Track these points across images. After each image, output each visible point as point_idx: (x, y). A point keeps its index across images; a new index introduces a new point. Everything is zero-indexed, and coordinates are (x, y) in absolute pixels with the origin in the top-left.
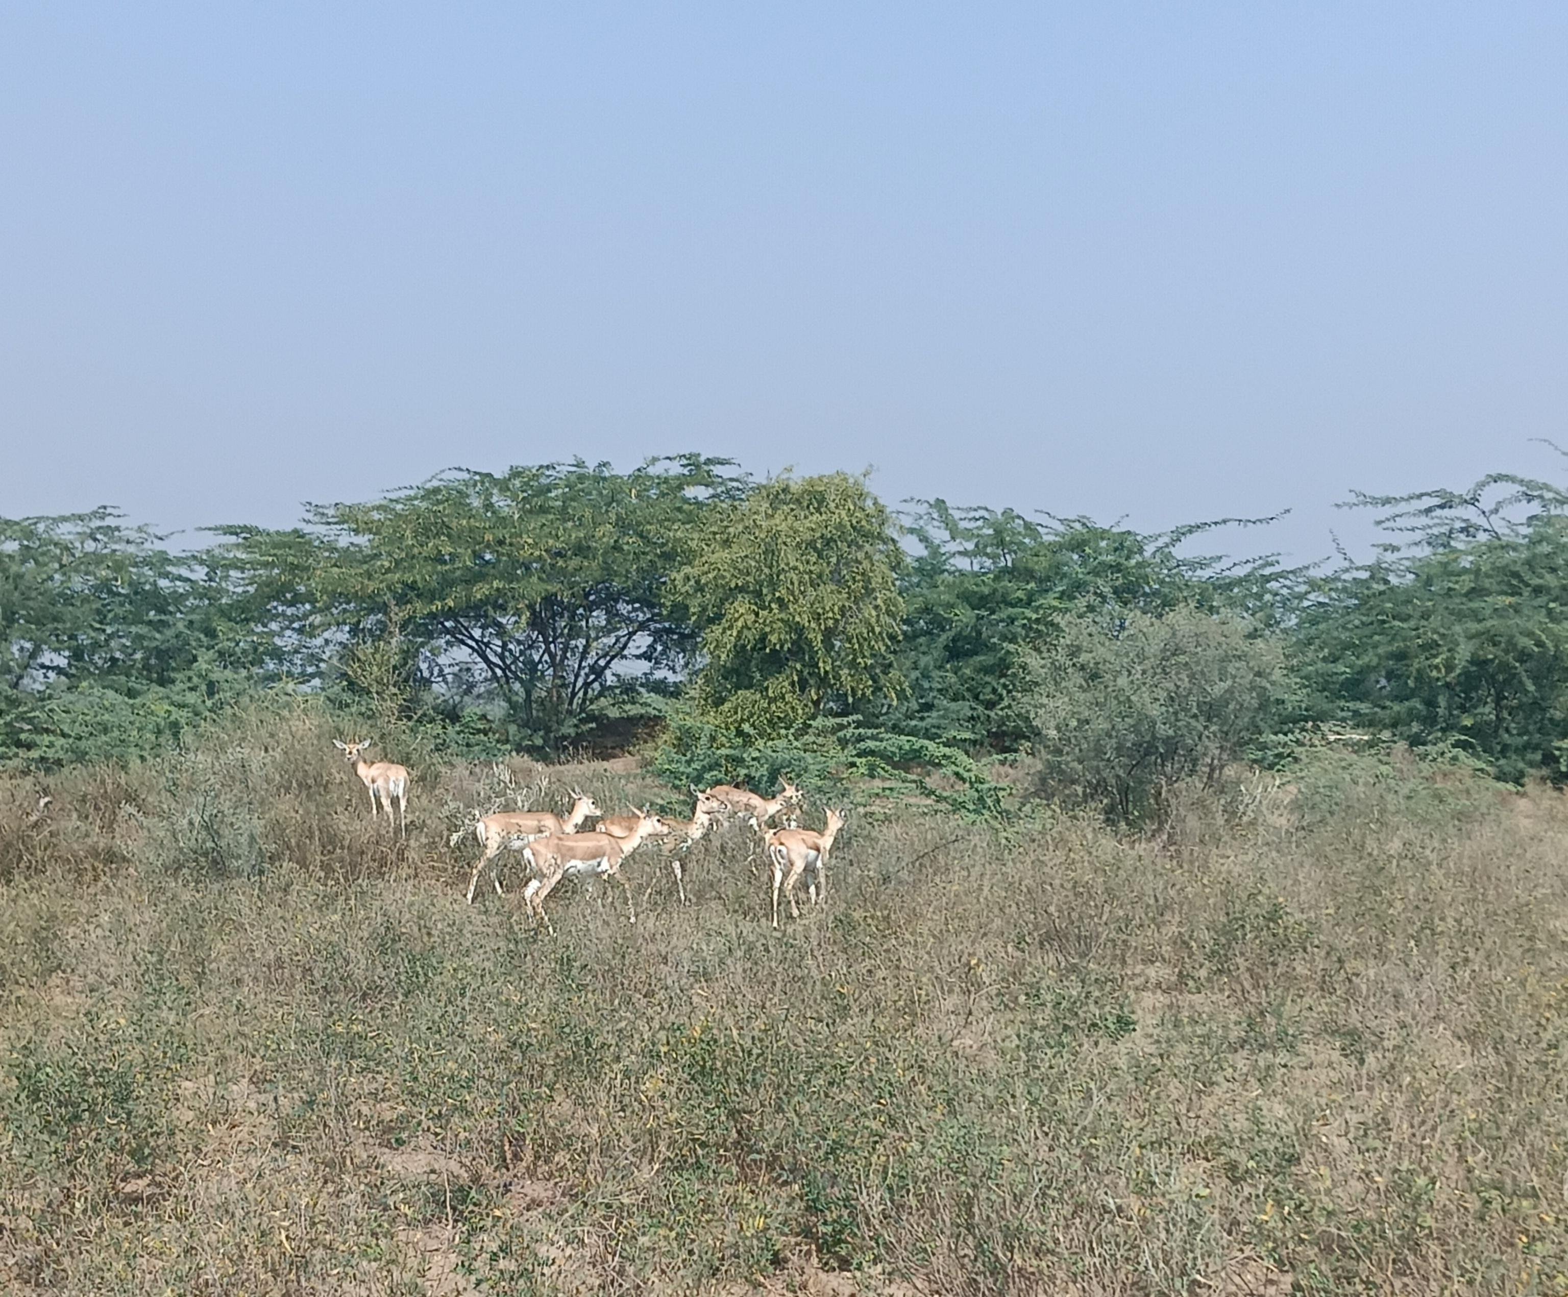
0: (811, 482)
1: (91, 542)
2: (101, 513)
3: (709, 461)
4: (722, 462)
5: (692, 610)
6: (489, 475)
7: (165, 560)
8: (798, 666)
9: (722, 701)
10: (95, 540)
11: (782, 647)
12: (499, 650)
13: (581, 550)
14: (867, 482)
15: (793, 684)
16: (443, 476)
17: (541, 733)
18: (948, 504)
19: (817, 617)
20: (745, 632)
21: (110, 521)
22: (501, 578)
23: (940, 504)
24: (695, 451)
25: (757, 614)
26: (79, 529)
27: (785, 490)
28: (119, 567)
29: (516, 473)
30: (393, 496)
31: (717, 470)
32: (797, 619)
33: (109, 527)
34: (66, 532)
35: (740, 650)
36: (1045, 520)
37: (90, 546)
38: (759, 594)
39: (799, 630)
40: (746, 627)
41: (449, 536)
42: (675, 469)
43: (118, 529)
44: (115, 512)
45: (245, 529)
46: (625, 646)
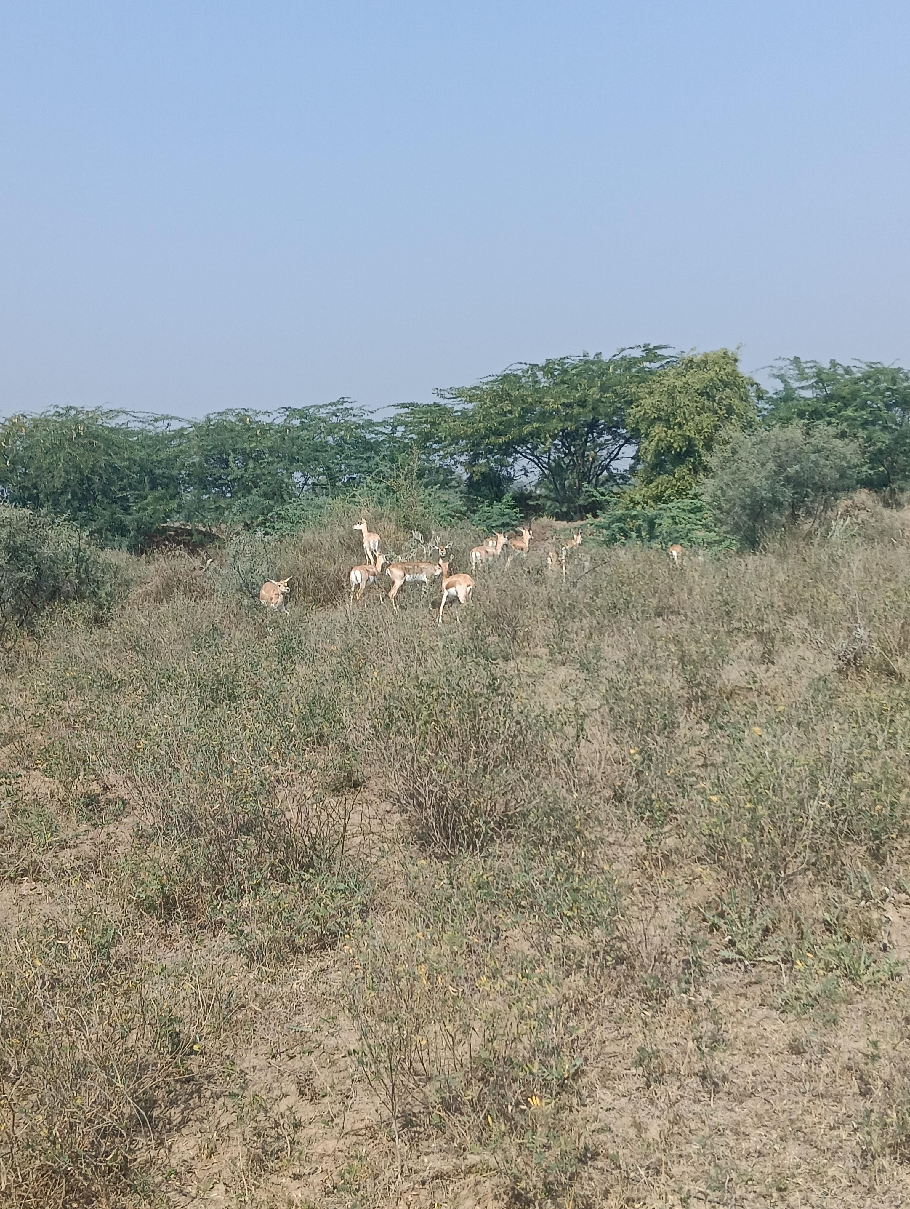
0: (706, 355)
1: (334, 417)
2: (342, 401)
3: (656, 348)
4: (665, 347)
5: (642, 431)
6: (537, 365)
7: (370, 423)
8: (692, 460)
9: (651, 482)
10: (336, 416)
11: (681, 450)
12: (547, 460)
13: (582, 403)
14: (739, 352)
15: (690, 470)
16: (512, 368)
17: (566, 505)
18: (802, 360)
19: (699, 432)
20: (660, 443)
21: (346, 405)
22: (538, 421)
23: (797, 360)
24: (647, 343)
25: (666, 432)
26: (327, 411)
27: (691, 361)
28: (348, 429)
29: (549, 362)
30: (485, 380)
31: (659, 352)
32: (688, 434)
33: (346, 408)
34: (322, 413)
35: (658, 454)
36: (858, 364)
37: (335, 419)
38: (668, 421)
39: (689, 439)
40: (660, 440)
41: (511, 400)
42: (638, 353)
43: (352, 409)
44: (349, 400)
45: (412, 404)
46: (618, 453)
